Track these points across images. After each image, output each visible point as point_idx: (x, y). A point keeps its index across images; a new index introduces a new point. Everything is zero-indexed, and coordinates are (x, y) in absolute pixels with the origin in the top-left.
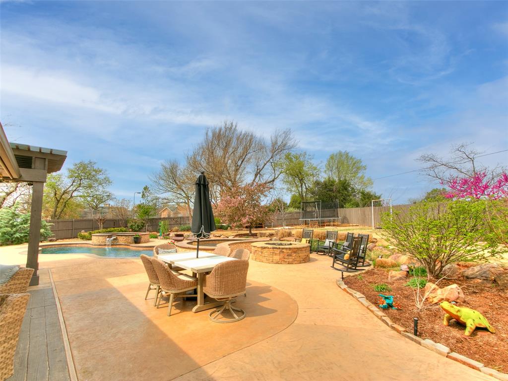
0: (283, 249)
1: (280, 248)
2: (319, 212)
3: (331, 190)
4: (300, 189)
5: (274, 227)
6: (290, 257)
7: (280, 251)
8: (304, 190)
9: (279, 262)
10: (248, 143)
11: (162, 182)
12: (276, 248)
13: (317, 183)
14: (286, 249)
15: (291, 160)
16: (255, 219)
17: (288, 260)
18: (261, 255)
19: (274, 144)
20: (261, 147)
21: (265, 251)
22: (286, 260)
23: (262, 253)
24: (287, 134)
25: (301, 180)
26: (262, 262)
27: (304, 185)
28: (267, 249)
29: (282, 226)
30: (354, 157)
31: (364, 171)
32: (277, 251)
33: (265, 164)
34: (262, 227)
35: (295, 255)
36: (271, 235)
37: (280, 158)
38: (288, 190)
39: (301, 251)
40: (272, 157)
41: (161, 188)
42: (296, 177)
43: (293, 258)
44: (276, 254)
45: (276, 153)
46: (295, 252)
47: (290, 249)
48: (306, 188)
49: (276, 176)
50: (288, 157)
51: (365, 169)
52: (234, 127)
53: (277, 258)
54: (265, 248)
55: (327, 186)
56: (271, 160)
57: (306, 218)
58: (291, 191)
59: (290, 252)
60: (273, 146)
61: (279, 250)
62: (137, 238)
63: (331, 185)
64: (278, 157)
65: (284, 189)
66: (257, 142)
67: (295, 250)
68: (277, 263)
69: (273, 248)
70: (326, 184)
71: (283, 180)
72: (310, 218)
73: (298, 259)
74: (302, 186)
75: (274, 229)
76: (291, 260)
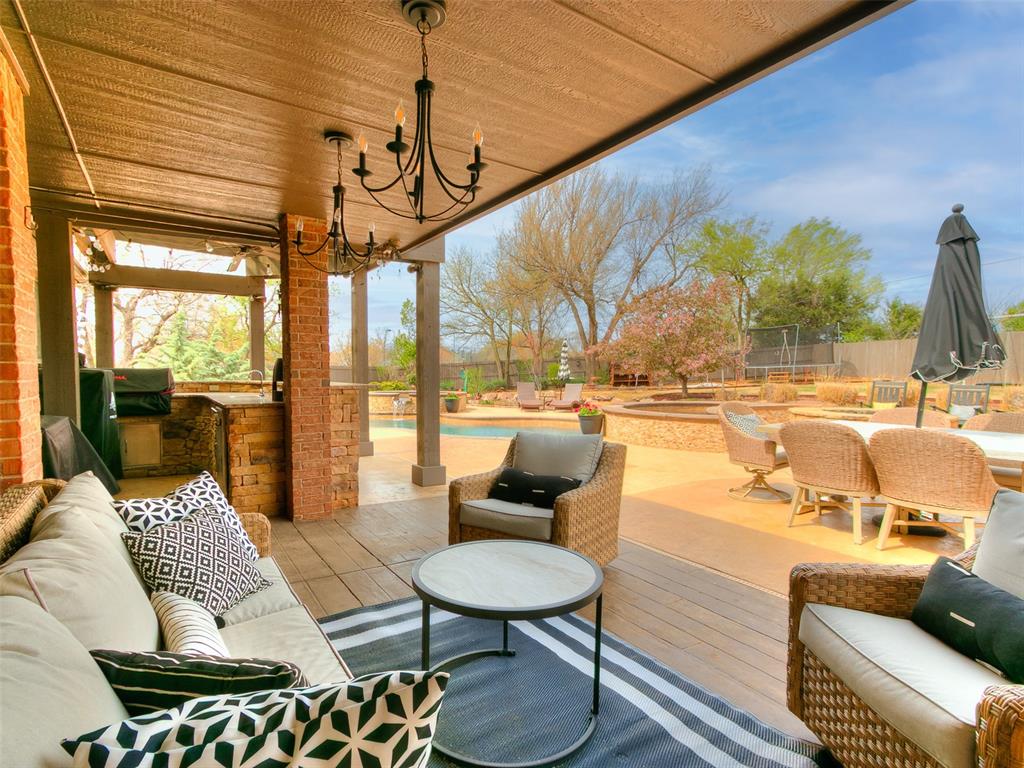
2: (793, 351)
3: (807, 304)
25: (741, 281)
27: (745, 292)
30: (842, 228)
33: (653, 249)
37: (690, 236)
45: (676, 221)
49: (678, 273)
50: (709, 233)
51: (869, 258)
55: (798, 295)
57: (757, 365)
62: (451, 401)
63: (807, 291)
70: (794, 290)
72: (768, 364)
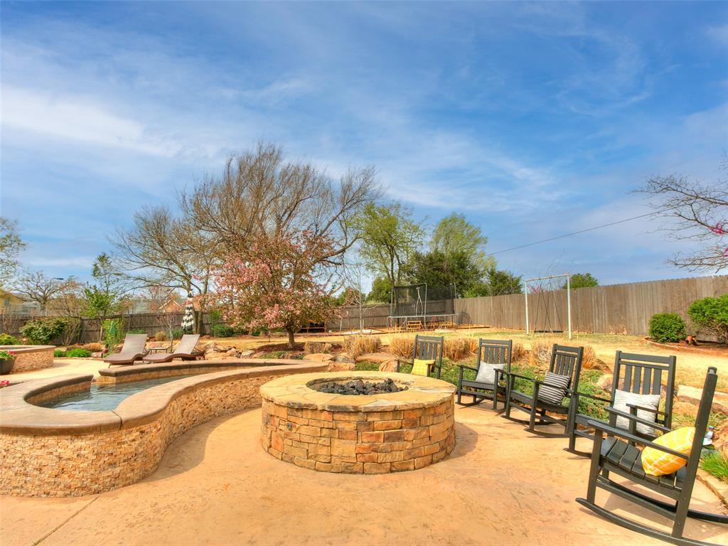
0: (369, 412)
1: (356, 411)
2: (424, 304)
3: (440, 269)
4: (389, 267)
5: (344, 329)
6: (397, 445)
7: (359, 423)
8: (396, 267)
9: (356, 468)
10: (301, 183)
11: (134, 247)
12: (344, 411)
13: (417, 257)
14: (383, 412)
15: (374, 216)
16: (298, 312)
17: (389, 458)
18: (287, 435)
19: (347, 188)
20: (324, 192)
21: (300, 421)
22: (381, 457)
23: (290, 427)
24: (367, 174)
25: (392, 251)
26: (291, 461)
27: (395, 259)
28: (310, 415)
29: (359, 329)
31: (484, 245)
32: (348, 424)
33: (330, 223)
34: (322, 331)
35: (416, 435)
36: (336, 348)
38: (368, 266)
39: (434, 415)
40: (342, 211)
41: (133, 258)
42: (383, 244)
43: (409, 445)
44: (342, 435)
45: (349, 205)
46: (414, 424)
47: (396, 411)
48: (399, 264)
49: (349, 243)
50: (369, 211)
51: (486, 243)
52: (276, 152)
53: (346, 449)
54: (301, 408)
55: (433, 263)
56: (341, 216)
57: (398, 315)
58: (373, 268)
59: (396, 423)
60: (345, 192)
61: (353, 418)
63: (440, 260)
64: (352, 211)
65: (361, 264)
66: (317, 181)
67: (413, 416)
68: (348, 470)
69: (334, 410)
70: (431, 258)
71: (359, 251)
72: (406, 315)
73: (425, 449)
74: (392, 260)
75: (345, 333)
76: (398, 456)
